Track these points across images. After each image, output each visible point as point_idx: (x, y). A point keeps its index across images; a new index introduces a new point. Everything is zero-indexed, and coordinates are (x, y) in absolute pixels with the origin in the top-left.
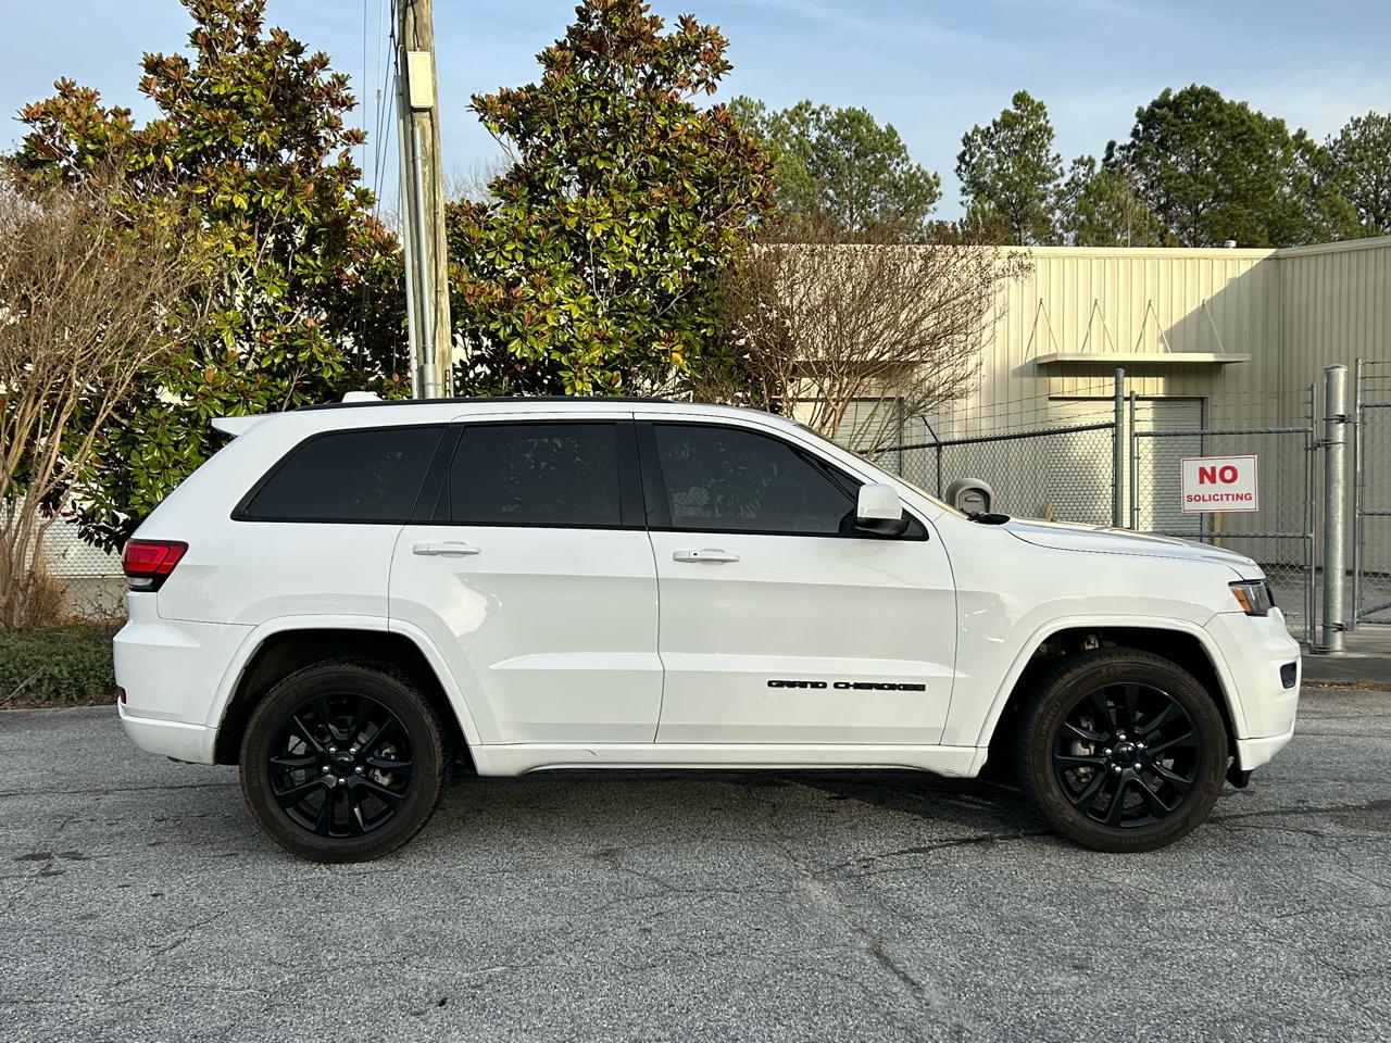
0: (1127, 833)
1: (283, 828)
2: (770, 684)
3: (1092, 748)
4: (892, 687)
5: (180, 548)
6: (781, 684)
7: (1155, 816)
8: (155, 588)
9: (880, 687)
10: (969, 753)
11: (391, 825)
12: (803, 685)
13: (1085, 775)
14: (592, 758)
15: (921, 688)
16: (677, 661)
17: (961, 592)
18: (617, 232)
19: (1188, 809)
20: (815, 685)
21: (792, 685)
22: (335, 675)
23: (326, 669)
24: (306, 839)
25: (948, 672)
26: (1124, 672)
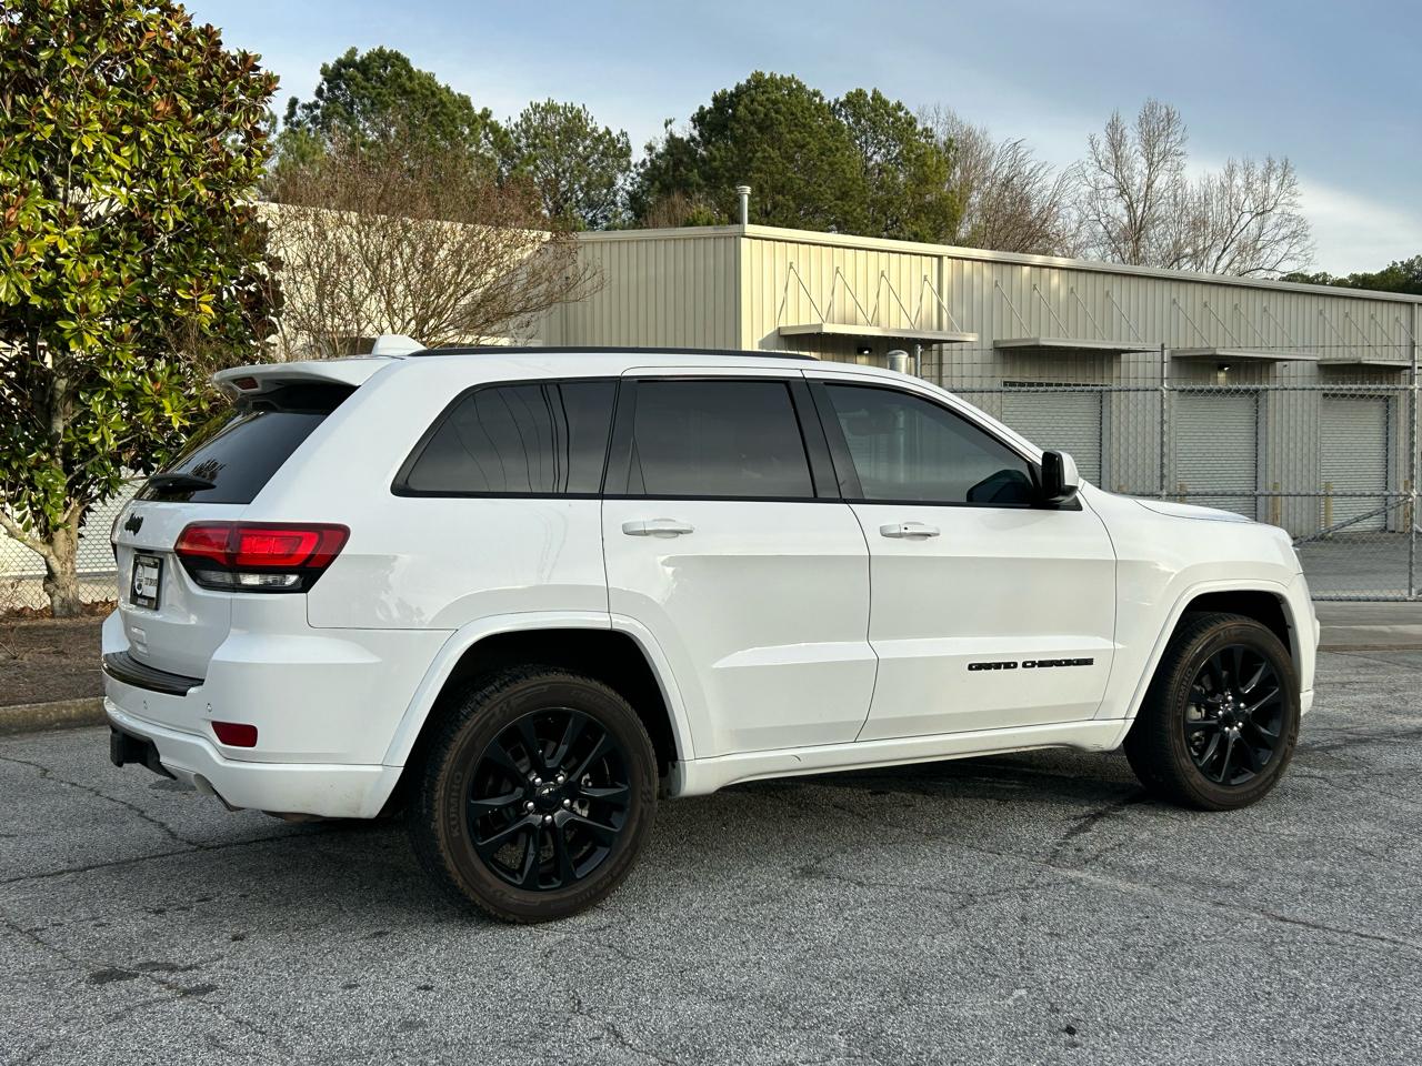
0: (1238, 790)
1: (490, 886)
2: (970, 668)
3: (1203, 711)
4: (1069, 663)
5: (339, 534)
6: (980, 667)
7: (1252, 770)
8: (304, 586)
9: (1058, 663)
10: (1118, 726)
11: (608, 867)
12: (998, 666)
13: (1198, 739)
14: (798, 764)
15: (1089, 662)
16: (890, 649)
17: (1122, 561)
18: (105, 148)
19: (1278, 762)
20: (1007, 666)
21: (988, 666)
22: (546, 687)
23: (535, 680)
24: (515, 897)
25: (1108, 644)
26: (1236, 635)
